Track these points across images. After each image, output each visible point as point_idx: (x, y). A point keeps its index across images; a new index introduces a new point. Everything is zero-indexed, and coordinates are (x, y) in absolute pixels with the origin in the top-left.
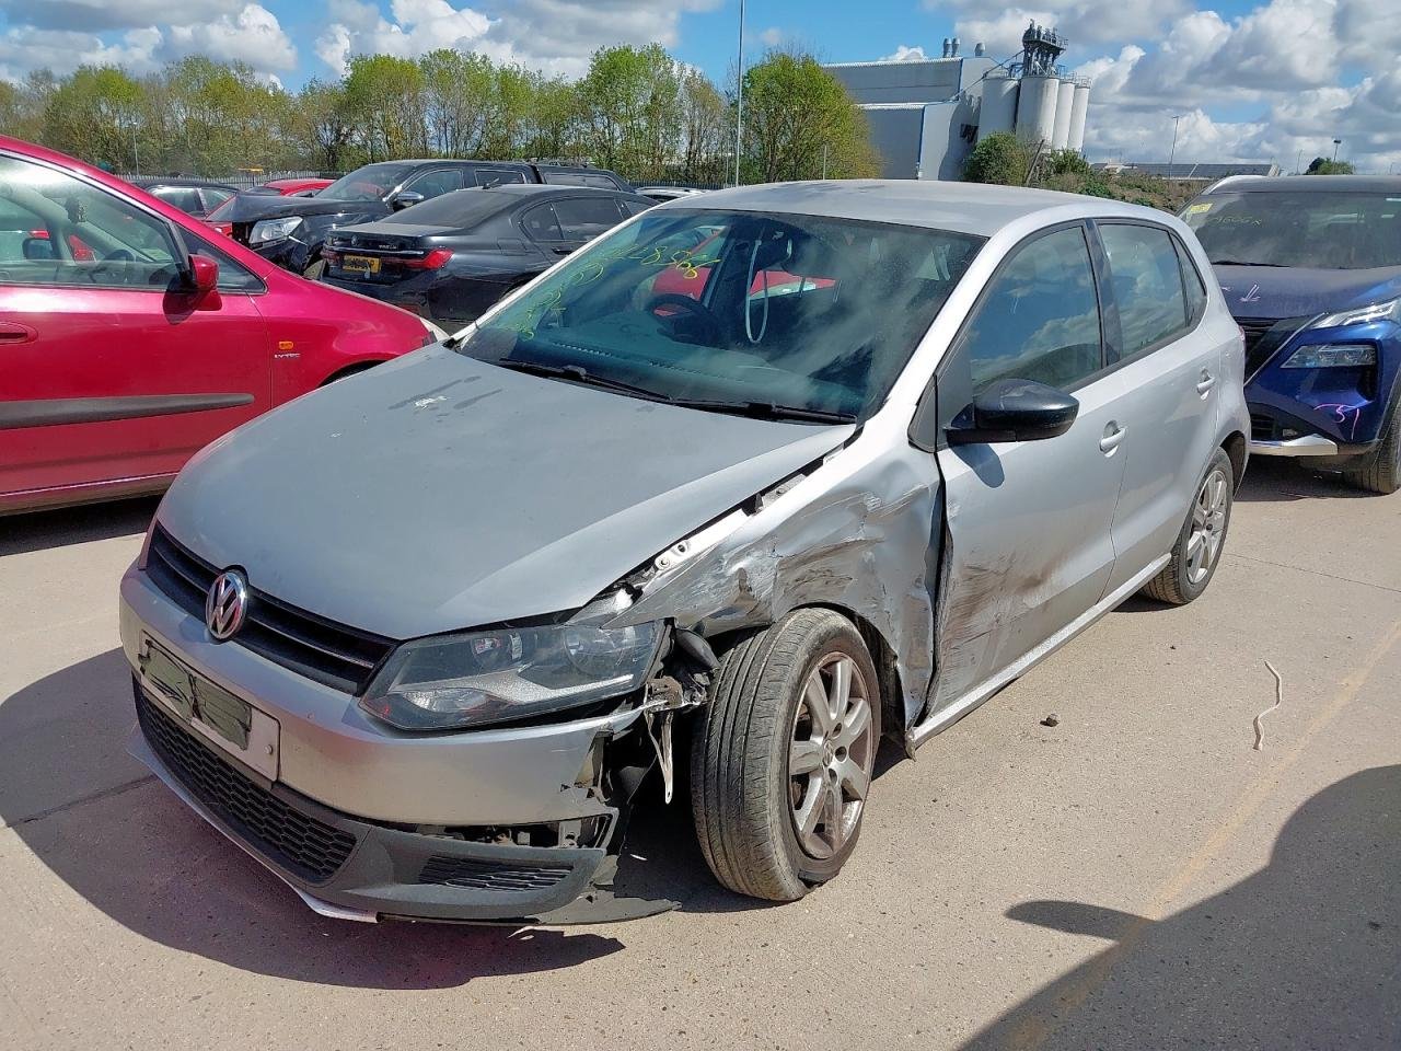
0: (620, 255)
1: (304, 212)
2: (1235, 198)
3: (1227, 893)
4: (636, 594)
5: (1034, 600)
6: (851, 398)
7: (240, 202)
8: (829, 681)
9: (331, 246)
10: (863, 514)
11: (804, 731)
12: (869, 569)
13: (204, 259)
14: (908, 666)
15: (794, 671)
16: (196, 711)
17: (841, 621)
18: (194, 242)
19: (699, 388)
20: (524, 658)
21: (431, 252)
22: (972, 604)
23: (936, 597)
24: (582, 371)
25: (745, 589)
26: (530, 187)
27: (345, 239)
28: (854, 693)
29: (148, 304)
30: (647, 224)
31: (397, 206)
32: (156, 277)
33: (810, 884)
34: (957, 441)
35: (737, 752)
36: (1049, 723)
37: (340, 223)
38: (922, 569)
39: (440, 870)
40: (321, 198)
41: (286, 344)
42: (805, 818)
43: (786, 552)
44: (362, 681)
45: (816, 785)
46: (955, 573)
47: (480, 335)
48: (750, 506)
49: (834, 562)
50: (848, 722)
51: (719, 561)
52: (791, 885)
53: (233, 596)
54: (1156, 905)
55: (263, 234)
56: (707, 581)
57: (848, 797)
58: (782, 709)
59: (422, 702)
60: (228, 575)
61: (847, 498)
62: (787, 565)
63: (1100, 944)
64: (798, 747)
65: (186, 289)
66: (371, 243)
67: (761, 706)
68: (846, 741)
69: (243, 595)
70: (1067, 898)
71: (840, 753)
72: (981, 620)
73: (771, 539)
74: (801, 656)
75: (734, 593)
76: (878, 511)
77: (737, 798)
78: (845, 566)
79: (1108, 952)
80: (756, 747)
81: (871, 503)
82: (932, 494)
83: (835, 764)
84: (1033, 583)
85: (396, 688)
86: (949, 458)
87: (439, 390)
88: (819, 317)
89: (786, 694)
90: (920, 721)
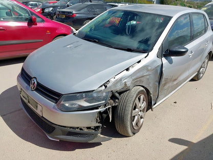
0: (104, 18)
1: (53, 7)
2: (210, 7)
3: (207, 138)
4: (106, 87)
5: (175, 83)
6: (146, 48)
7: (43, 5)
8: (139, 99)
9: (57, 13)
10: (148, 70)
11: (135, 108)
12: (148, 79)
13: (34, 17)
14: (153, 96)
15: (134, 99)
16: (29, 102)
17: (142, 89)
18: (32, 14)
19: (118, 45)
20: (85, 97)
21: (73, 14)
22: (165, 84)
23: (159, 84)
24: (97, 41)
25: (126, 85)
26: (89, 3)
27: (59, 12)
28: (144, 100)
29: (25, 24)
30: (109, 12)
31: (68, 6)
32: (26, 19)
33: (134, 134)
34: (165, 56)
35: (123, 113)
36: (175, 103)
37: (59, 9)
38: (157, 79)
39: (70, 134)
40: (56, 4)
41: (48, 31)
42: (134, 123)
43: (133, 78)
44: (56, 101)
45: (136, 118)
46: (163, 80)
47: (79, 32)
48: (127, 70)
49: (142, 79)
50: (142, 106)
51: (121, 80)
52: (131, 134)
53: (34, 83)
54: (195, 140)
55: (46, 10)
56: (119, 84)
57: (141, 118)
58: (131, 106)
59: (67, 105)
60: (34, 79)
61: (145, 67)
62: (133, 80)
63: (185, 147)
64: (134, 111)
65: (31, 22)
66: (64, 12)
67: (128, 105)
68: (142, 109)
69: (36, 83)
70: (179, 138)
71: (141, 111)
72: (166, 87)
73: (131, 76)
74: (135, 96)
75: (123, 86)
76: (150, 70)
77: (123, 121)
78: (144, 79)
79: (187, 149)
80: (126, 112)
81: (149, 68)
82: (160, 66)
83: (140, 113)
84: (175, 80)
85: (62, 102)
86: (164, 59)
87: (71, 44)
88: (139, 31)
89: (132, 103)
90: (154, 105)
